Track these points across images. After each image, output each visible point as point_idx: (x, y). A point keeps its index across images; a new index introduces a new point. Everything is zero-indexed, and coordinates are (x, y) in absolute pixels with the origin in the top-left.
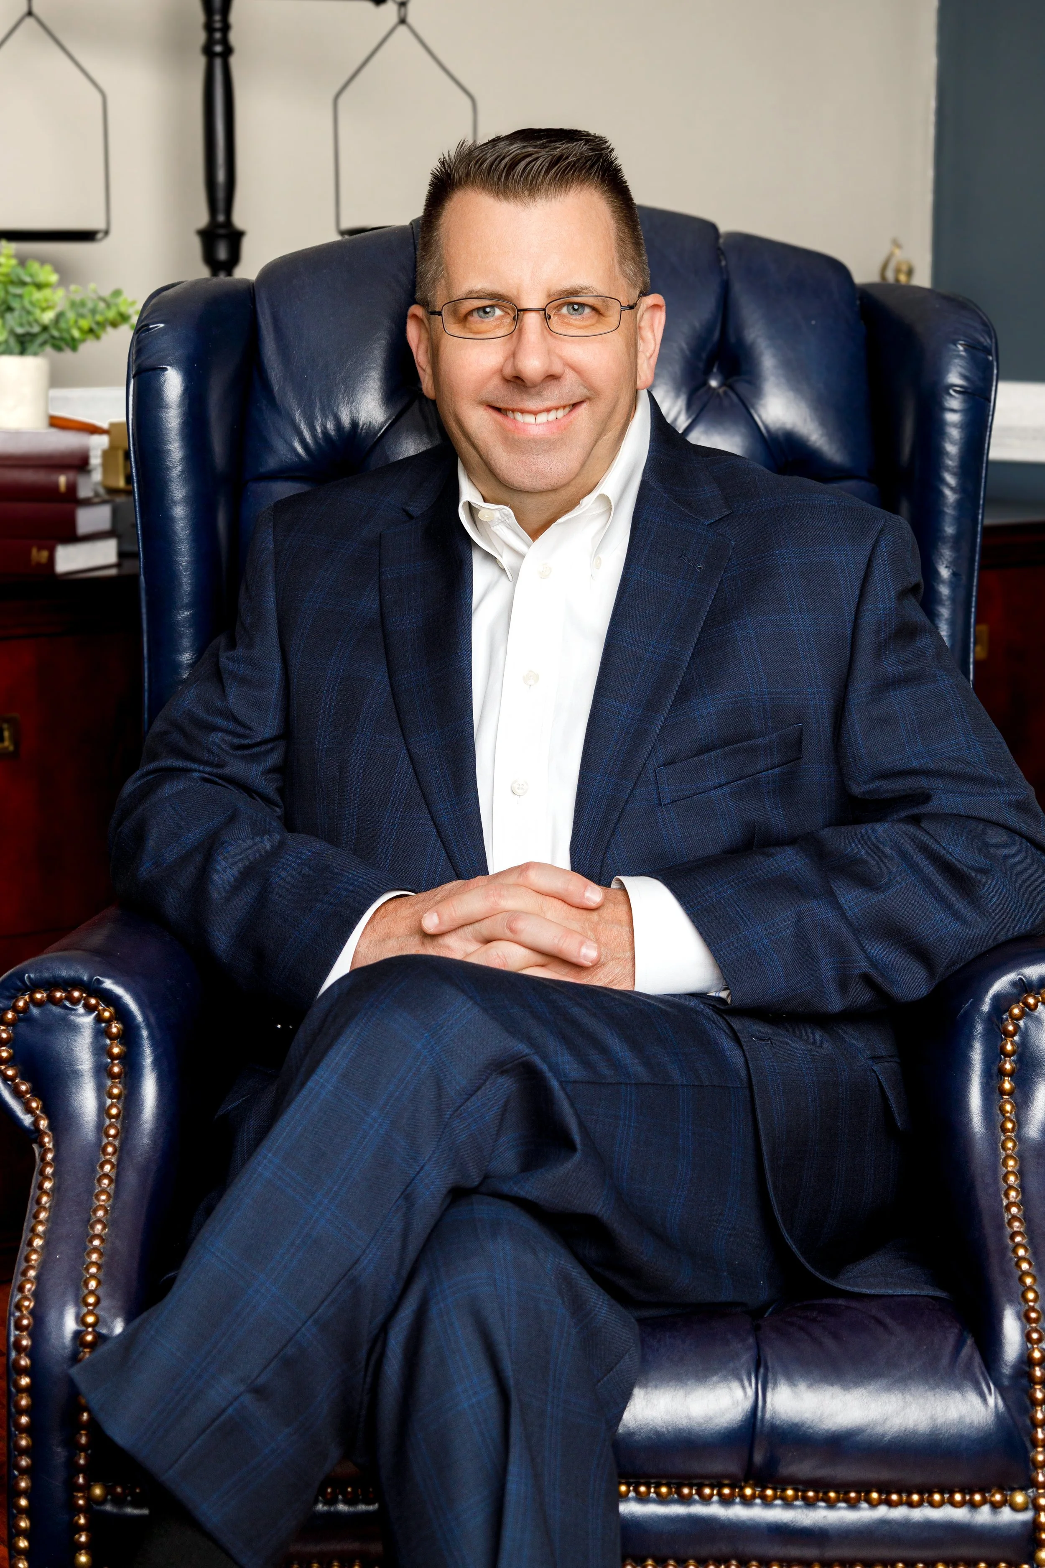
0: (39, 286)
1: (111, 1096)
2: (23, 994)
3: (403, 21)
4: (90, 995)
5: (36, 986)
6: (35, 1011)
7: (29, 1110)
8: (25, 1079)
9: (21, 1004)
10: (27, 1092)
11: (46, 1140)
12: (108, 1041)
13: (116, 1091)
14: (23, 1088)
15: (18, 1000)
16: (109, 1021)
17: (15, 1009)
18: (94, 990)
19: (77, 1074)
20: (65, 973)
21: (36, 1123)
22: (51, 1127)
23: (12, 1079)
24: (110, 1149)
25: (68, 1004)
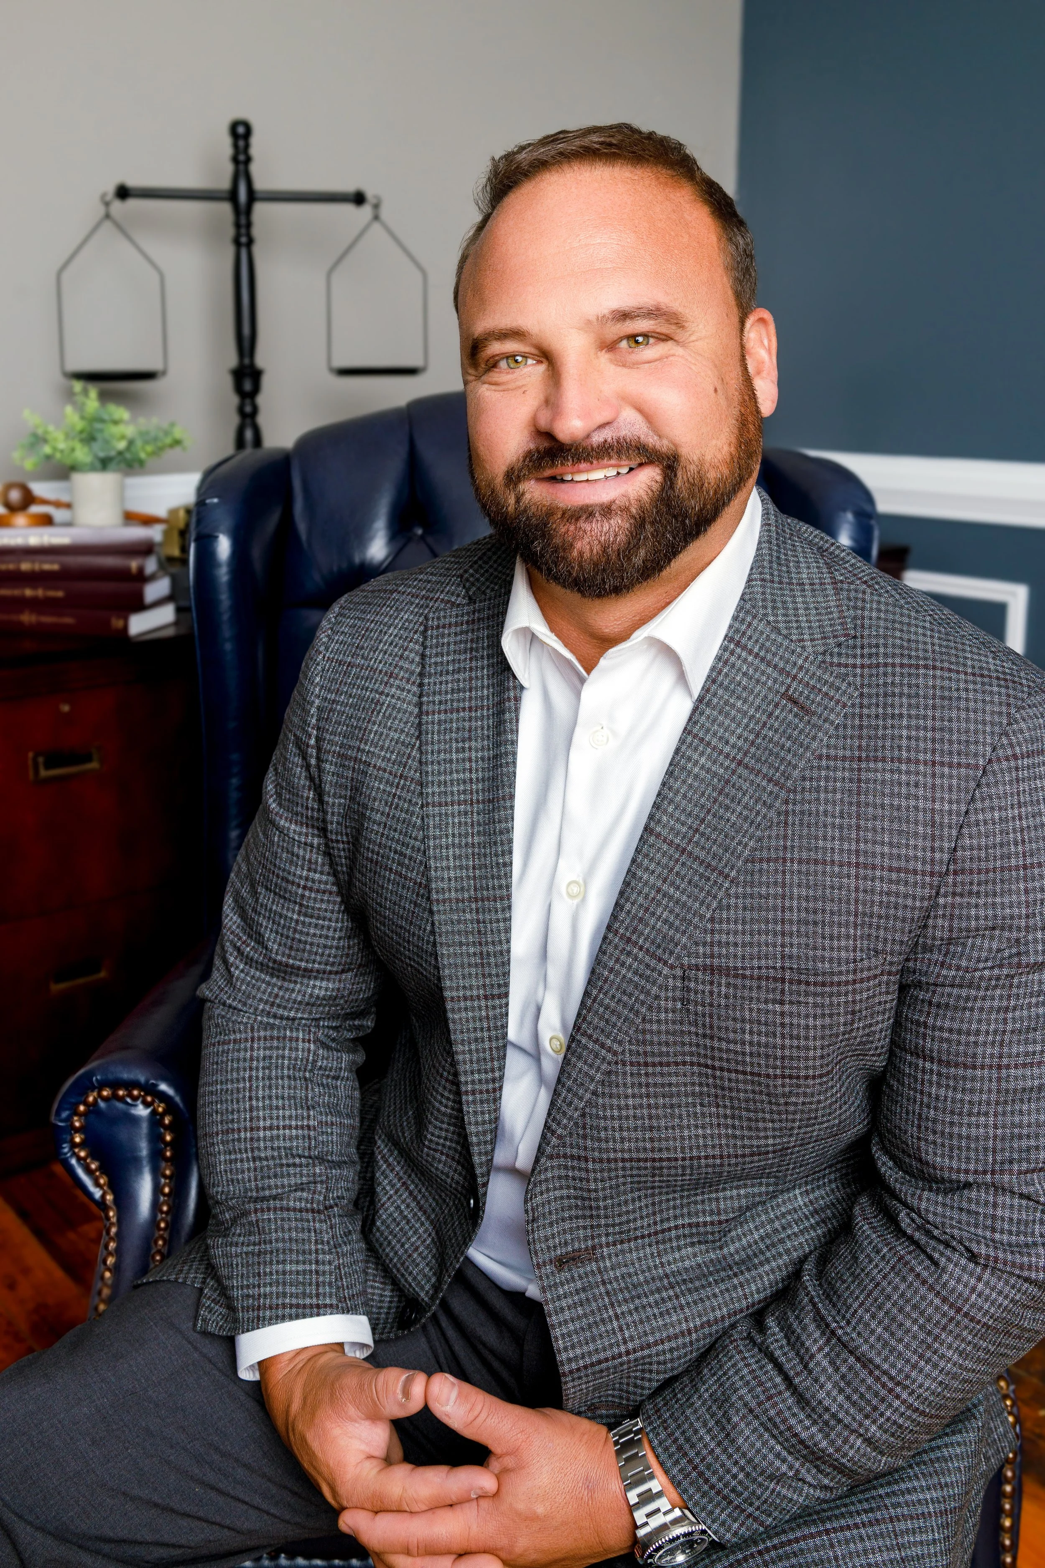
0: (116, 422)
1: (165, 1177)
2: (93, 1091)
3: (376, 218)
4: (147, 1094)
5: (102, 1086)
6: (102, 1104)
7: (97, 1185)
8: (95, 1158)
9: (91, 1099)
10: (96, 1170)
11: (111, 1214)
12: (162, 1130)
13: (168, 1172)
14: (93, 1166)
15: (87, 1097)
16: (162, 1115)
17: (85, 1103)
18: (150, 1090)
19: (136, 1161)
20: (125, 1076)
21: (103, 1196)
22: (116, 1201)
23: (84, 1159)
24: (163, 1225)
25: (129, 1100)
